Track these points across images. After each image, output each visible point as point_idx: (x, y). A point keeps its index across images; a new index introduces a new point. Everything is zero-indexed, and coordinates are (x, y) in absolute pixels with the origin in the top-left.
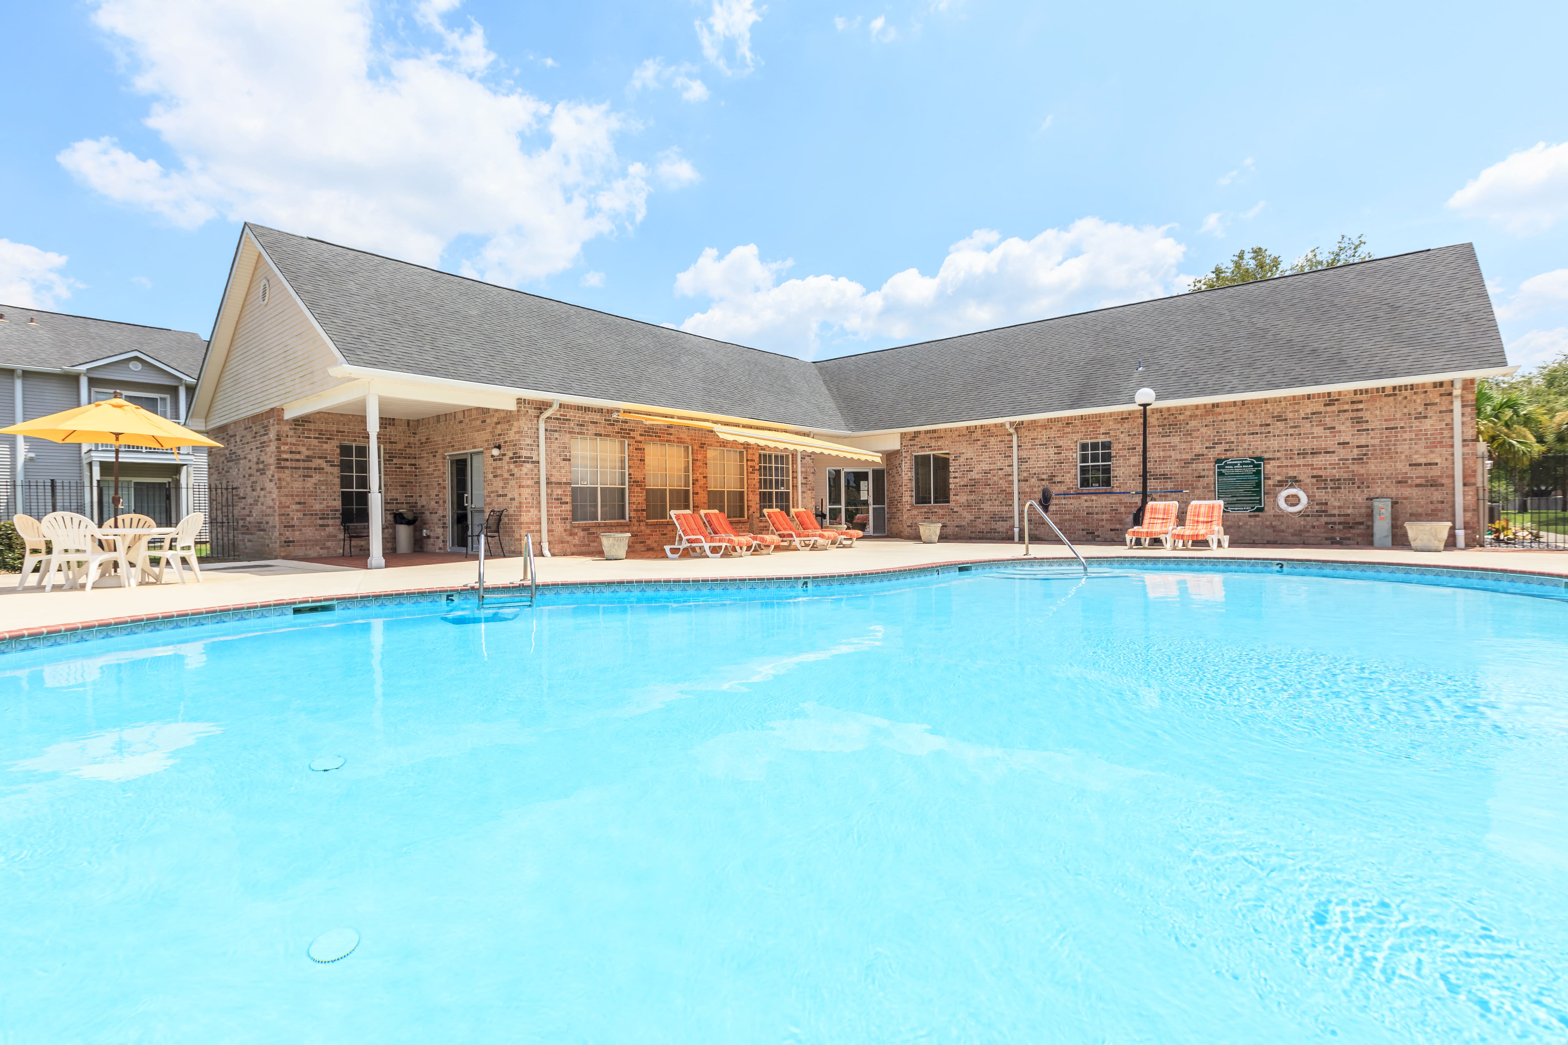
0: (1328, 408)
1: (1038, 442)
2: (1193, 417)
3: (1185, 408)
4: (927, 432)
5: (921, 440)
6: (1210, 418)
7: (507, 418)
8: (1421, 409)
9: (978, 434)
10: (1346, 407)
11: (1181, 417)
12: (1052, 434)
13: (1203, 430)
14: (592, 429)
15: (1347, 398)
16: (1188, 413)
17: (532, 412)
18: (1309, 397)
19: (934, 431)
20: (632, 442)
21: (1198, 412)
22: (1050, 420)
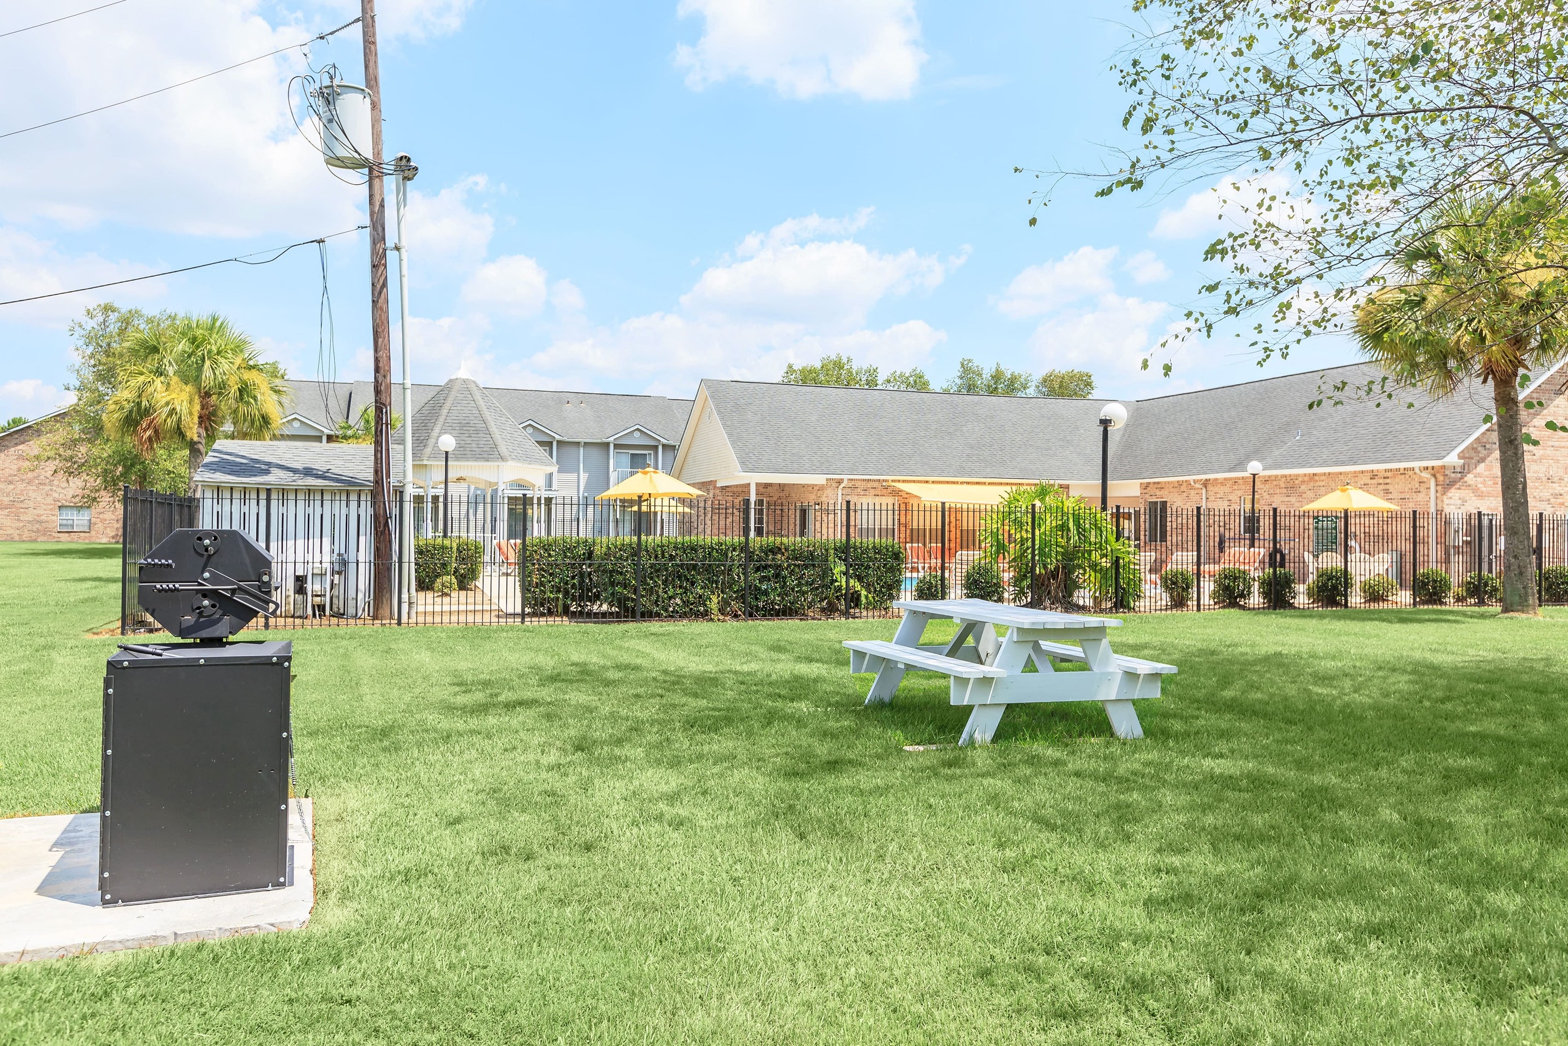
0: (1373, 481)
1: (1218, 496)
2: (1303, 482)
3: (1298, 475)
4: (1155, 483)
5: (1151, 490)
6: (1312, 484)
7: (821, 488)
8: (1417, 486)
9: (1183, 488)
10: (1381, 481)
11: (1297, 482)
12: (1227, 489)
13: (1308, 493)
14: (873, 492)
15: (1381, 475)
16: (1300, 479)
17: (835, 485)
18: (1362, 472)
19: (1158, 483)
20: (901, 498)
21: (1306, 479)
22: (1225, 479)
